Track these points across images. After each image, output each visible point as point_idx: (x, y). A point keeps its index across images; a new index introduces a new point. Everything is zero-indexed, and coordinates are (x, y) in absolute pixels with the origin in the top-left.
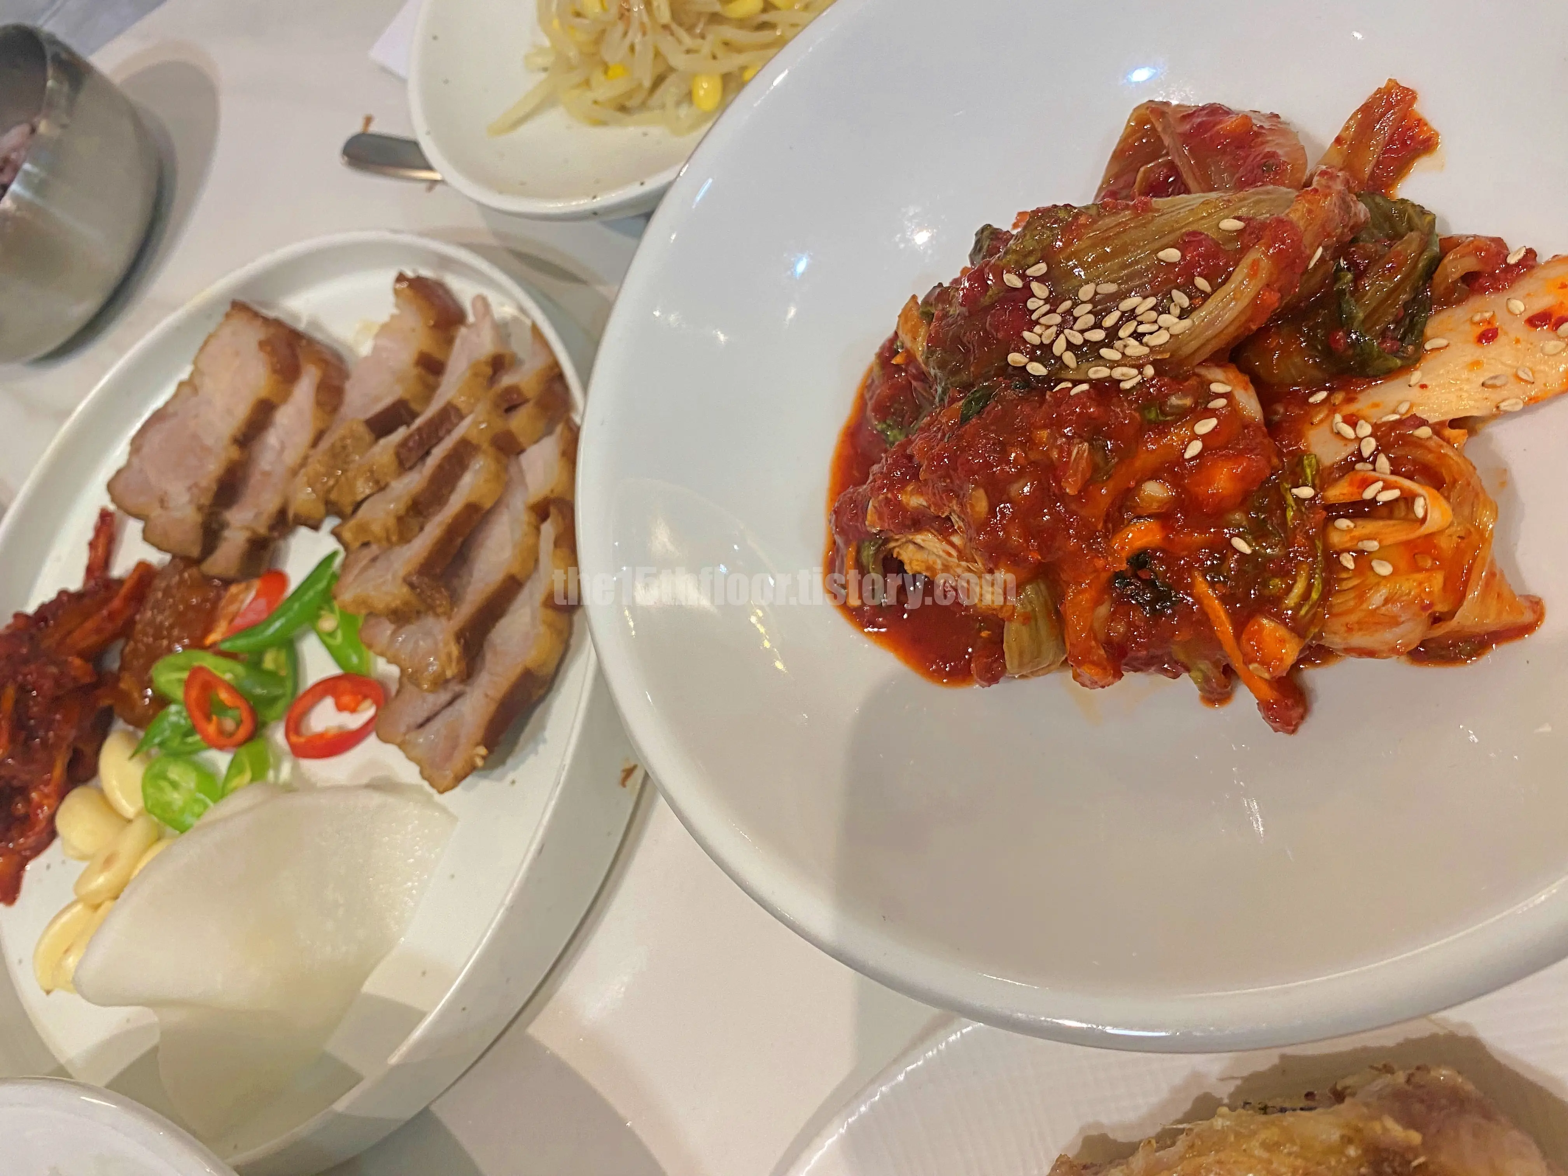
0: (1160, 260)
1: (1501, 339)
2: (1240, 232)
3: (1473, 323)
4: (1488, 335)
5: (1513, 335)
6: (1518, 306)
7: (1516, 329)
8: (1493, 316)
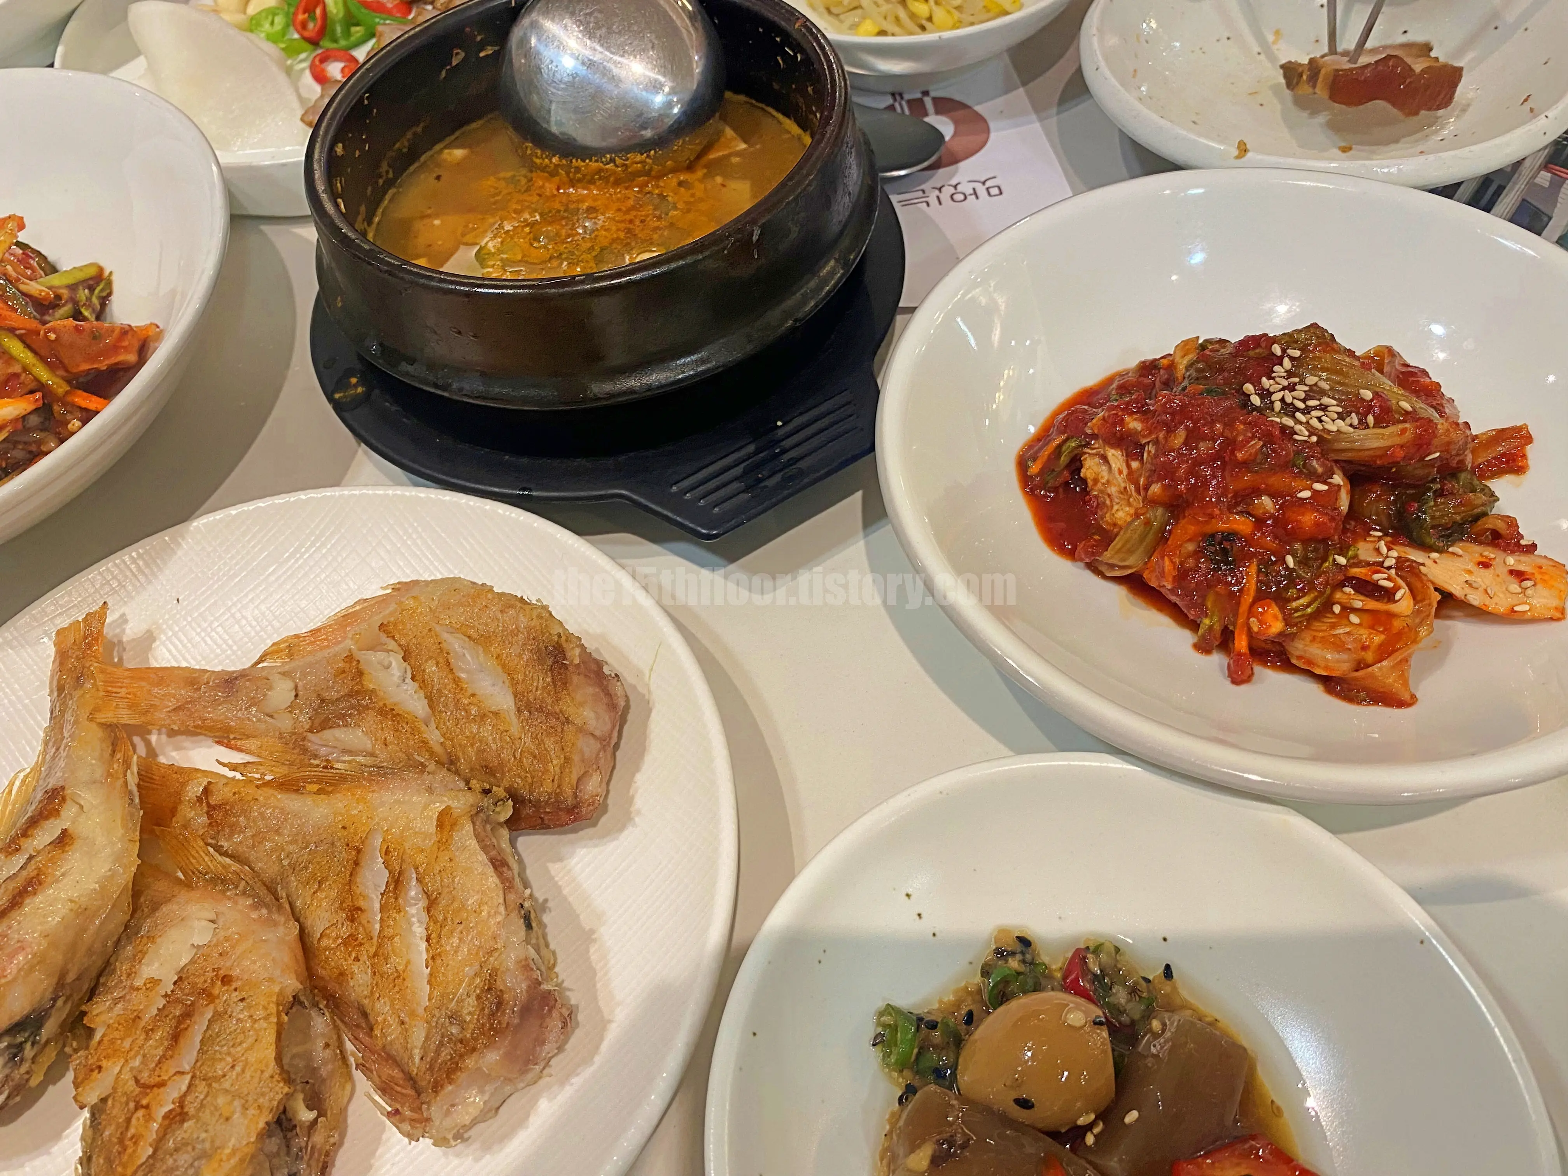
0: (1359, 394)
1: (1491, 570)
2: (1407, 413)
3: (1481, 555)
4: (1485, 565)
5: (1498, 572)
6: (1511, 560)
7: (1503, 571)
8: (1494, 558)
